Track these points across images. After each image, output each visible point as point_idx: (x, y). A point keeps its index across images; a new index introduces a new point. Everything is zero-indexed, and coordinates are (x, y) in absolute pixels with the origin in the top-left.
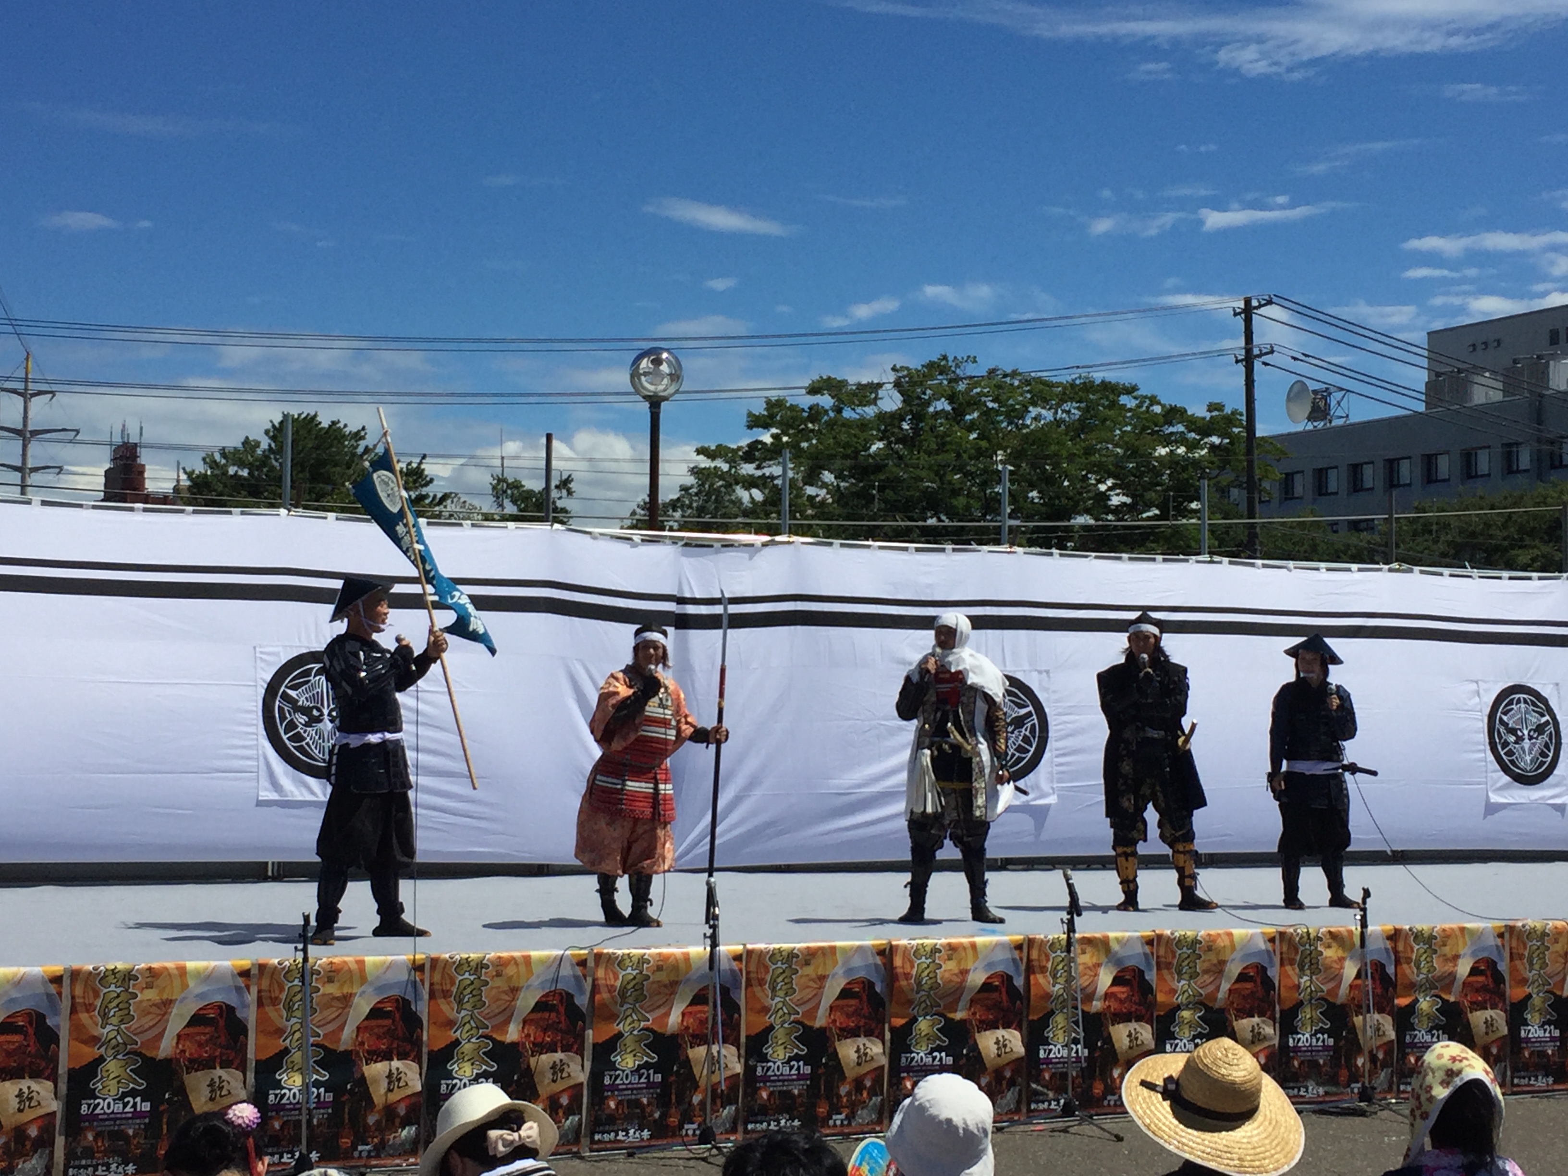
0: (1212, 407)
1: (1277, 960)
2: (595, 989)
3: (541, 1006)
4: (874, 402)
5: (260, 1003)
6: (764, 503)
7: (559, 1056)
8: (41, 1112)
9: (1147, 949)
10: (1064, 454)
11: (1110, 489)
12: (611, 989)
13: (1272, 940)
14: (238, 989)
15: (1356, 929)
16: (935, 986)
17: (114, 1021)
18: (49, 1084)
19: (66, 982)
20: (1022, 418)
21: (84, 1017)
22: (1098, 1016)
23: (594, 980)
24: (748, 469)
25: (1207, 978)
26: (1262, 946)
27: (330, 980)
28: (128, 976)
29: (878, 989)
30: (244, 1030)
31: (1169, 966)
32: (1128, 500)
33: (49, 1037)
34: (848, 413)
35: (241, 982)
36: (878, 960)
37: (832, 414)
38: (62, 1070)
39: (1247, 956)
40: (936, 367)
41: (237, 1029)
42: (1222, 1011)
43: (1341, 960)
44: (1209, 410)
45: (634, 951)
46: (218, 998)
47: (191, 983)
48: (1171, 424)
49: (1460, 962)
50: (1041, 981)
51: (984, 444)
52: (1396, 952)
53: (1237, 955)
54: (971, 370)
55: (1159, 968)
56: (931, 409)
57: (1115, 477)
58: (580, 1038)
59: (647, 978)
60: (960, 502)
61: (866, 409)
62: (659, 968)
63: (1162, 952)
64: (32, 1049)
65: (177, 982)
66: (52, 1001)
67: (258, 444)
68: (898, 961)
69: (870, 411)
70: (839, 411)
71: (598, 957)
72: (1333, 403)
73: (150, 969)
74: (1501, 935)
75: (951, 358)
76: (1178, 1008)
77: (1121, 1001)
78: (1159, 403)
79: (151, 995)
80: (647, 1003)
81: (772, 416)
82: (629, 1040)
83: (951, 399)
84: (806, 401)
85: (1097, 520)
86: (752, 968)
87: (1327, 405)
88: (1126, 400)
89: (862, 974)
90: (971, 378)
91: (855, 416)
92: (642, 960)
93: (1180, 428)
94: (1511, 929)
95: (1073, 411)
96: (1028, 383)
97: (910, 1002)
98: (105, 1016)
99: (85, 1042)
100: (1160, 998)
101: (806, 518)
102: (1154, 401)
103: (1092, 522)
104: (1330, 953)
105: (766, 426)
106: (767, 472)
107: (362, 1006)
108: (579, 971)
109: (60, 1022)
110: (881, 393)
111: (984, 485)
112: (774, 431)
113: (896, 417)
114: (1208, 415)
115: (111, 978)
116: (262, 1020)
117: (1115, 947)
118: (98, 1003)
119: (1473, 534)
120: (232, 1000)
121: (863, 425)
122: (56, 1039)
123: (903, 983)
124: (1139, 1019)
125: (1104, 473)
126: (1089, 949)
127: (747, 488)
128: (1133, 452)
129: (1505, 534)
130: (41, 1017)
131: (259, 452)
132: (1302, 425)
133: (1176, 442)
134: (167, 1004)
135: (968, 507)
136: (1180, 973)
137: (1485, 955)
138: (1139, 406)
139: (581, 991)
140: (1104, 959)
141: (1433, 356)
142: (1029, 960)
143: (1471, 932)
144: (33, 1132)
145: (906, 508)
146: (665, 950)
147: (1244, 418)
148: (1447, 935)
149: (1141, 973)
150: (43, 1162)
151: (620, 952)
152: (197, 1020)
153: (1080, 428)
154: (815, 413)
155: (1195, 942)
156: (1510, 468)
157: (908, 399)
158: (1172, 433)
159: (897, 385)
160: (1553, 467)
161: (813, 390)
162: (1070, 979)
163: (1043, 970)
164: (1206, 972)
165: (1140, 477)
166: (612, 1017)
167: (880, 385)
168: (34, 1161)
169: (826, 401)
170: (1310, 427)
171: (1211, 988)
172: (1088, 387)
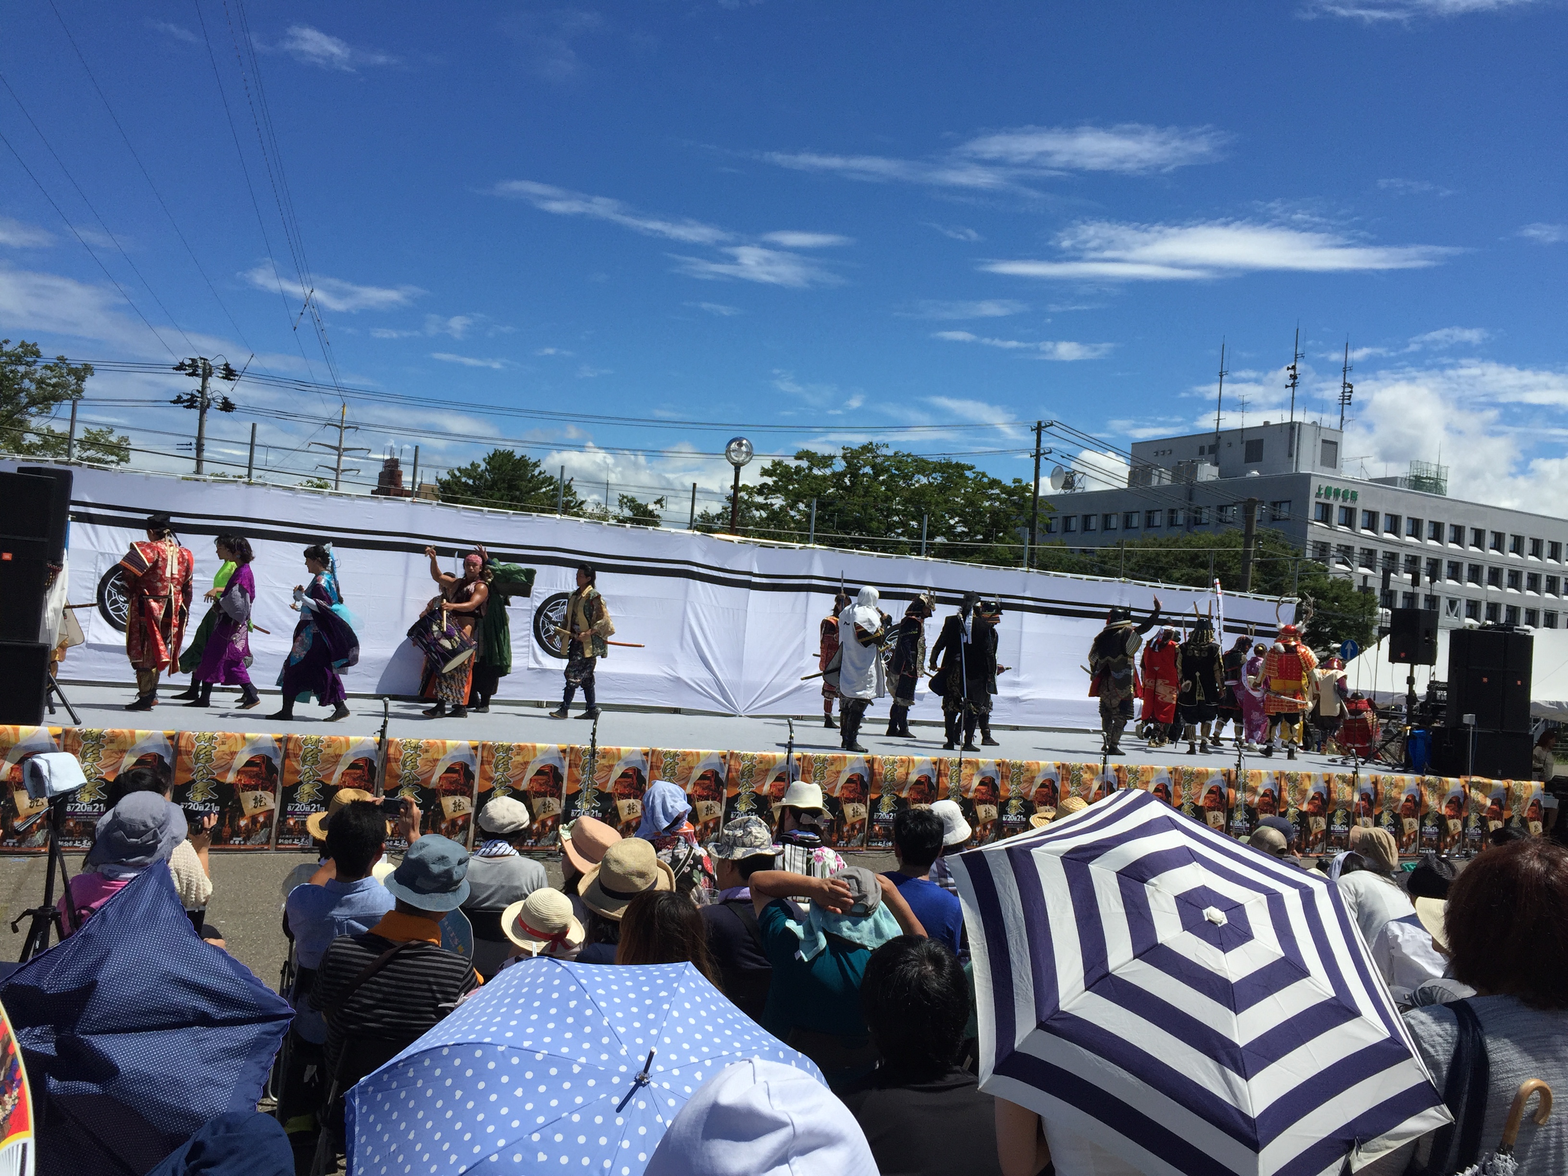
0: (1016, 481)
1: (1060, 778)
2: (729, 770)
3: (703, 777)
4: (830, 466)
5: (570, 767)
6: (767, 518)
7: (710, 802)
8: (464, 812)
9: (997, 768)
10: (933, 501)
11: (957, 523)
12: (737, 771)
13: (1058, 768)
14: (560, 758)
15: (1101, 766)
16: (893, 780)
17: (501, 770)
18: (469, 799)
19: (480, 749)
20: (911, 480)
21: (487, 767)
22: (971, 800)
23: (729, 765)
24: (760, 499)
25: (1026, 785)
26: (1054, 770)
27: (604, 757)
28: (509, 749)
29: (865, 779)
30: (562, 779)
31: (1007, 777)
32: (966, 530)
33: (470, 776)
34: (816, 471)
35: (562, 755)
36: (866, 765)
37: (807, 471)
38: (475, 792)
39: (1046, 774)
40: (867, 448)
41: (558, 778)
42: (1031, 802)
43: (1092, 779)
44: (1014, 482)
45: (749, 753)
46: (550, 762)
47: (538, 754)
48: (992, 489)
49: (1150, 785)
50: (945, 780)
51: (889, 493)
52: (1119, 778)
53: (1041, 774)
54: (885, 451)
55: (1002, 778)
56: (861, 472)
57: (960, 517)
58: (721, 794)
59: (755, 766)
60: (874, 524)
61: (826, 470)
62: (761, 762)
63: (1004, 770)
64: (462, 782)
65: (531, 754)
66: (473, 758)
67: (479, 466)
68: (876, 766)
69: (828, 472)
70: (810, 469)
71: (732, 754)
72: (1076, 480)
73: (519, 746)
74: (1171, 773)
75: (874, 444)
76: (1010, 799)
77: (983, 794)
78: (986, 477)
79: (519, 759)
80: (754, 779)
81: (775, 470)
82: (744, 797)
83: (873, 467)
84: (793, 463)
85: (948, 540)
86: (805, 765)
87: (1073, 481)
88: (968, 473)
89: (858, 772)
90: (885, 456)
91: (820, 473)
92: (753, 758)
93: (997, 491)
94: (1176, 770)
95: (937, 478)
96: (916, 461)
97: (880, 787)
98: (497, 767)
99: (486, 779)
100: (1002, 793)
101: (790, 529)
102: (984, 475)
103: (946, 541)
104: (1086, 776)
105: (771, 476)
106: (769, 501)
107: (618, 771)
108: (722, 761)
109: (476, 769)
110: (834, 461)
111: (887, 516)
112: (775, 478)
113: (843, 475)
114: (1013, 486)
115: (501, 749)
116: (570, 774)
117: (981, 766)
118: (494, 761)
119: (1149, 559)
120: (557, 764)
121: (824, 478)
122: (473, 777)
123: (878, 777)
124: (991, 803)
125: (953, 513)
126: (969, 766)
127: (757, 510)
128: (970, 503)
129: (1167, 560)
130: (467, 766)
131: (479, 470)
132: (1060, 491)
133: (994, 499)
134: (526, 763)
135: (878, 528)
136: (1012, 781)
137: (1162, 782)
138: (975, 478)
139: (723, 772)
140: (975, 772)
141: (1135, 459)
142: (939, 770)
143: (1157, 770)
144: (460, 822)
145: (844, 526)
146: (764, 753)
147: (1033, 488)
148: (1144, 771)
149: (994, 780)
150: (463, 838)
151: (742, 753)
152: (540, 772)
153: (942, 489)
154: (798, 469)
155: (1021, 766)
156: (1172, 523)
157: (850, 465)
158: (992, 494)
159: (844, 457)
160: (1196, 524)
161: (798, 458)
162: (959, 781)
163: (946, 775)
164: (1025, 781)
165: (974, 518)
166: (737, 785)
167: (834, 457)
168: (459, 836)
169: (804, 464)
170: (1063, 492)
171: (1027, 790)
172: (949, 465)
